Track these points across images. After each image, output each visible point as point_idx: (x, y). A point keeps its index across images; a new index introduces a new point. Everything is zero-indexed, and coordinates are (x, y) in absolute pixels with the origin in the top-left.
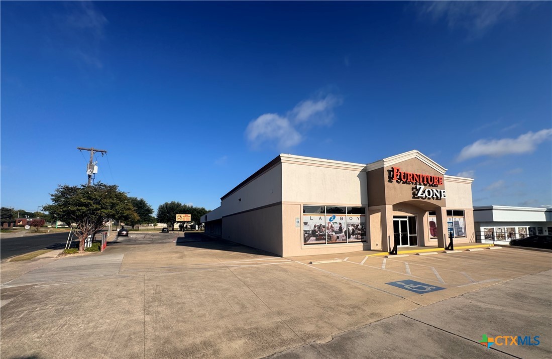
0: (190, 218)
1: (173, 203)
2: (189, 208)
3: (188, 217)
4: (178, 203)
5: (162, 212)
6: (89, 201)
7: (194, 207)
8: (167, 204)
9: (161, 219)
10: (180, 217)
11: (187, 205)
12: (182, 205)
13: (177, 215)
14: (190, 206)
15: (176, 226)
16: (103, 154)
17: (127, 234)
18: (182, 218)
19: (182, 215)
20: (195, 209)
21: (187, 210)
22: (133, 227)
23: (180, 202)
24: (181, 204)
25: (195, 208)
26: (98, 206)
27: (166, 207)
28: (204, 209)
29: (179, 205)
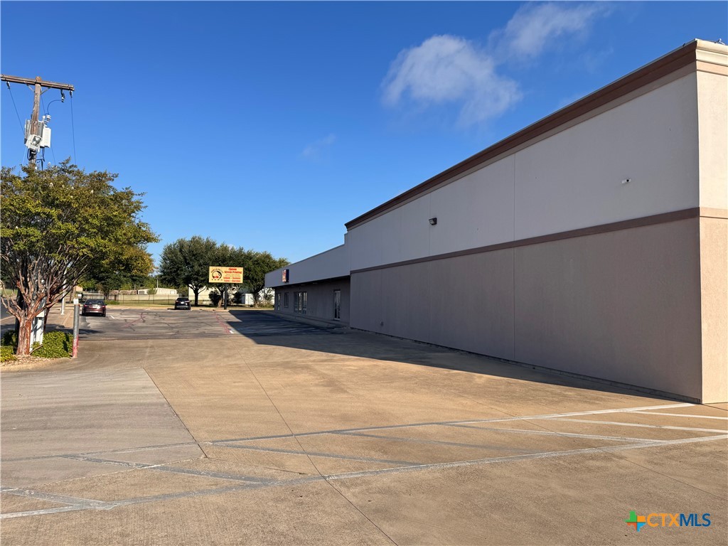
0: (241, 276)
1: (195, 241)
2: (234, 252)
3: (235, 275)
4: (208, 241)
5: (172, 261)
6: (47, 210)
7: (246, 251)
8: (181, 244)
9: (169, 278)
10: (218, 274)
11: (230, 246)
12: (218, 245)
13: (211, 268)
14: (236, 248)
15: (204, 294)
16: (63, 95)
17: (104, 310)
18: (224, 275)
19: (223, 269)
20: (249, 257)
21: (231, 258)
22: (106, 295)
23: (212, 239)
24: (214, 244)
25: (249, 253)
26: (70, 226)
27: (181, 251)
28: (268, 257)
29: (210, 246)
